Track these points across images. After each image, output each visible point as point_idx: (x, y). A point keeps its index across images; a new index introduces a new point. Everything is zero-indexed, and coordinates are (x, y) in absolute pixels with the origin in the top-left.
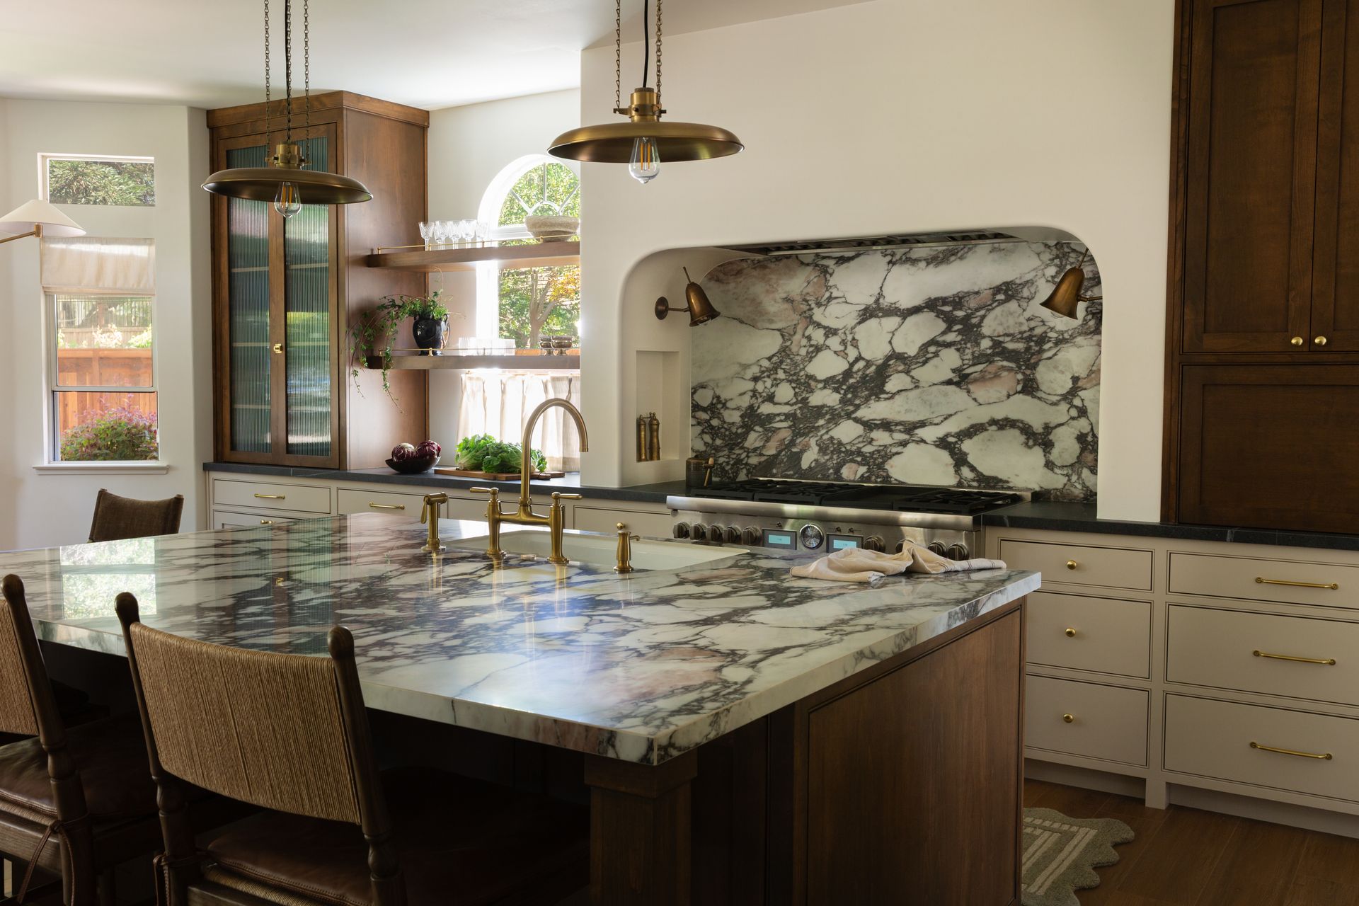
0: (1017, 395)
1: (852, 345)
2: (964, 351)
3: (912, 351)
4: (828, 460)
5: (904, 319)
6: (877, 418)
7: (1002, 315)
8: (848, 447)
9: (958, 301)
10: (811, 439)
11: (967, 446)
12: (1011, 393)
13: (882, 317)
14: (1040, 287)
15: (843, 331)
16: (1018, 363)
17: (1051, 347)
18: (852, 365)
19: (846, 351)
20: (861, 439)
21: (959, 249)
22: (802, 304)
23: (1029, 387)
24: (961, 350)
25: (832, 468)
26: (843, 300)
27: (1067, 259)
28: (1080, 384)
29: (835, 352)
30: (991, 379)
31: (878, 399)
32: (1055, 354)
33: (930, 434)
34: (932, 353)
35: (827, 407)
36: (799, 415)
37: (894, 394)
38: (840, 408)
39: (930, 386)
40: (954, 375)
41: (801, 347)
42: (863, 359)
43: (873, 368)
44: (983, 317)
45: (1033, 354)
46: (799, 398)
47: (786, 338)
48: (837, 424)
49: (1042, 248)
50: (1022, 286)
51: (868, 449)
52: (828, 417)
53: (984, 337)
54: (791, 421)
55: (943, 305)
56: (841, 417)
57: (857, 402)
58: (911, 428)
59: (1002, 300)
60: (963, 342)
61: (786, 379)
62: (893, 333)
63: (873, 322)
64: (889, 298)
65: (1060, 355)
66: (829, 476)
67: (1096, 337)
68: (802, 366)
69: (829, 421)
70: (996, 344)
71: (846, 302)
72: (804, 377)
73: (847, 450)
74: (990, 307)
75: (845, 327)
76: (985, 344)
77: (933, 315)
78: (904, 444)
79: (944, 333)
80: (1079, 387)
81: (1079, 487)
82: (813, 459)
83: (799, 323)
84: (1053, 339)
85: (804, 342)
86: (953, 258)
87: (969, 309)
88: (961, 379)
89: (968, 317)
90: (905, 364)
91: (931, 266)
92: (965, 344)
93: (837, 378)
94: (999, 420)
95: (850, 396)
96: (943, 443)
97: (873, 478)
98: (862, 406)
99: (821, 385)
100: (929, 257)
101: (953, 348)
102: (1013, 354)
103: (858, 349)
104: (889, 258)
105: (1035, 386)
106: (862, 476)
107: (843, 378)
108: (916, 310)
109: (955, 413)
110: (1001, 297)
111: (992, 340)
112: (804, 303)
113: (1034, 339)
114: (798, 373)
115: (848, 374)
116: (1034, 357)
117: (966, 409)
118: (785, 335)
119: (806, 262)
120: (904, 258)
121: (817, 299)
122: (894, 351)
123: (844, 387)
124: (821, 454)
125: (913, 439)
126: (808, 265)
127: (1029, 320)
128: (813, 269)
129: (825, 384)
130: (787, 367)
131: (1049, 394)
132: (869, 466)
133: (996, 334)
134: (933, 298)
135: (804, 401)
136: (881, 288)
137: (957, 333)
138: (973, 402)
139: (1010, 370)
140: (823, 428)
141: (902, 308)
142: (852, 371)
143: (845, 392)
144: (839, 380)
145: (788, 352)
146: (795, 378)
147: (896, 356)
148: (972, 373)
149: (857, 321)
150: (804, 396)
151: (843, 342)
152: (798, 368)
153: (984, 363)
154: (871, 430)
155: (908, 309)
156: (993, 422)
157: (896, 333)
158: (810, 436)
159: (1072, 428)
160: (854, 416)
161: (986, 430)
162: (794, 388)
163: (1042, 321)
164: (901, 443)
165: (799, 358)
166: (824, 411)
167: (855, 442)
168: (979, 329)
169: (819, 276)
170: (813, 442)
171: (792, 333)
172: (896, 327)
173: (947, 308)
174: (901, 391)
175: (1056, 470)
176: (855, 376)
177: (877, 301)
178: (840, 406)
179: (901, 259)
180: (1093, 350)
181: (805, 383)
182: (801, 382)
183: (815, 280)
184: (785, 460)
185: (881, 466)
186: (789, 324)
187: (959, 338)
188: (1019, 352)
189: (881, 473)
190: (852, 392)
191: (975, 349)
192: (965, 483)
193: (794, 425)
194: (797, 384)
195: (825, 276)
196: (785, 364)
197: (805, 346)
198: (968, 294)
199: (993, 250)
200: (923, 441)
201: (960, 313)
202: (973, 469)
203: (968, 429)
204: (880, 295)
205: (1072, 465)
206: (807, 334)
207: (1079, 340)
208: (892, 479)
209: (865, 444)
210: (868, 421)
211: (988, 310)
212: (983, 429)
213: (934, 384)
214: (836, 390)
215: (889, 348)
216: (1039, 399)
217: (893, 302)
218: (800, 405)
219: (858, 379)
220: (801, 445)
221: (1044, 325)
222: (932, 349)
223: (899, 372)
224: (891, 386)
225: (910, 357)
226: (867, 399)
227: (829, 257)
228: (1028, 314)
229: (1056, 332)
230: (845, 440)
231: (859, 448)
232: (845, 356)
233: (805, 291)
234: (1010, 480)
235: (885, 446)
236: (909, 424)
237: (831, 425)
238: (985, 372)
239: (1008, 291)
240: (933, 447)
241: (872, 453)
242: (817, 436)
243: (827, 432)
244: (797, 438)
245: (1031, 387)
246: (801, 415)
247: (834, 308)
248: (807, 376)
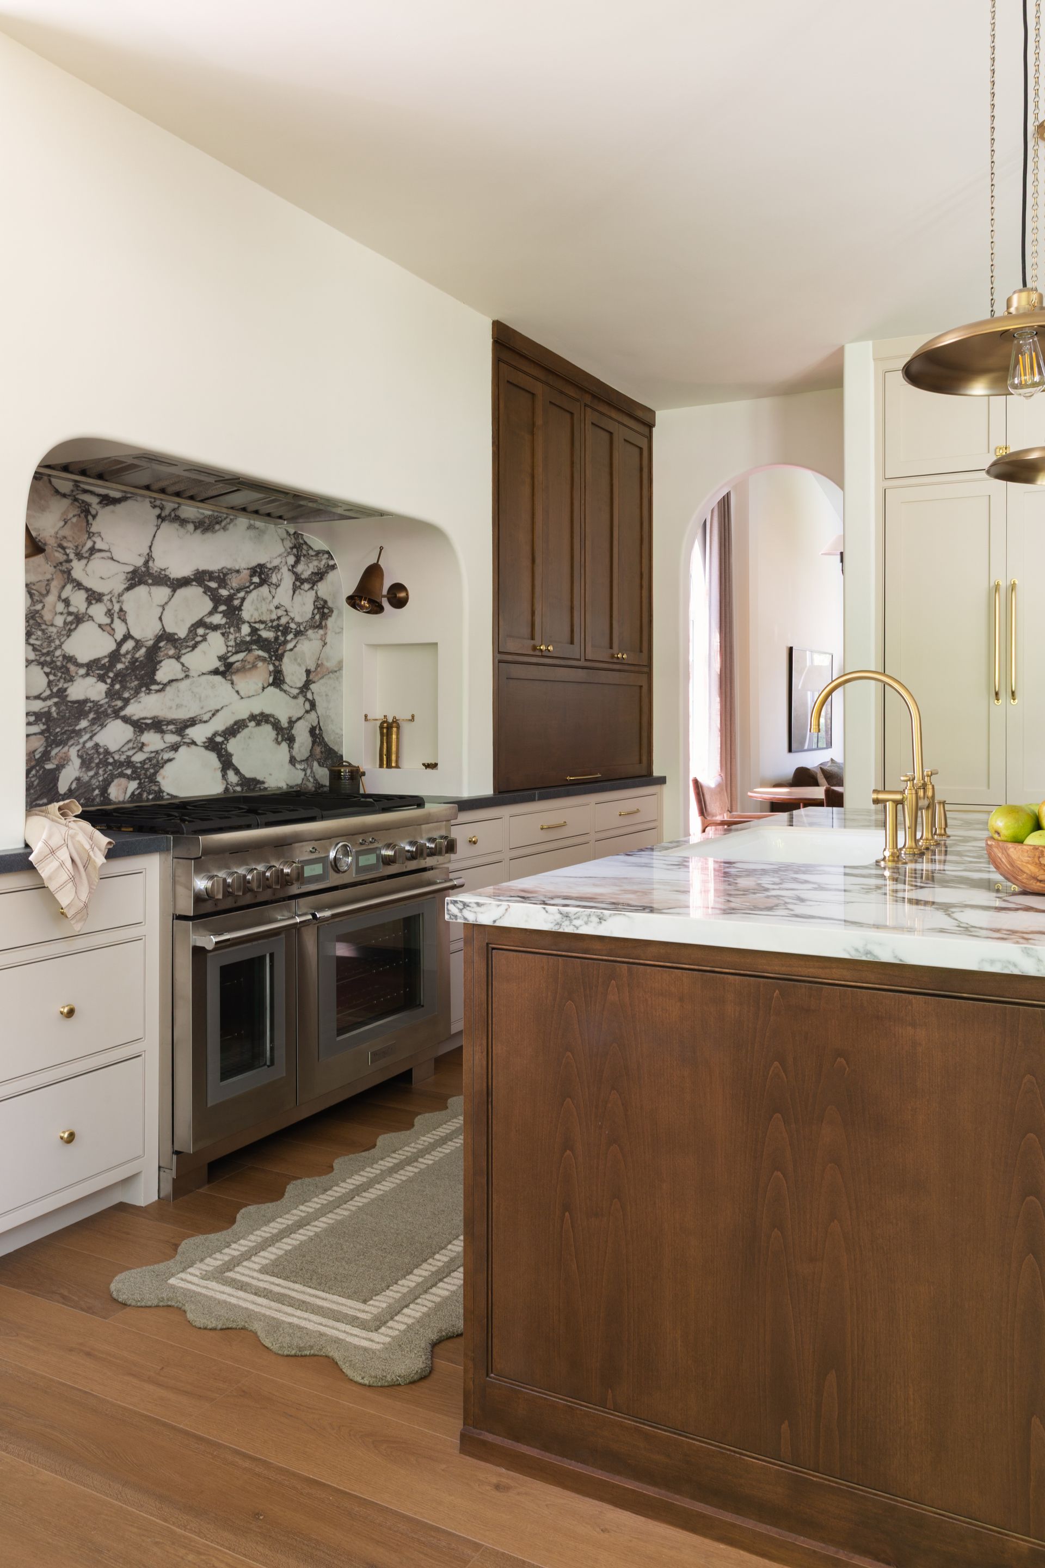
0: (269, 687)
1: (119, 618)
2: (228, 636)
3: (182, 633)
4: (92, 777)
5: (174, 591)
6: (149, 715)
7: (257, 599)
8: (117, 757)
9: (222, 577)
10: (71, 749)
11: (233, 746)
12: (266, 685)
13: (151, 585)
14: (284, 576)
15: (108, 597)
16: (270, 654)
17: (292, 639)
18: (120, 644)
19: (113, 626)
20: (130, 745)
21: (223, 518)
22: (56, 551)
23: (278, 680)
24: (226, 635)
25: (97, 787)
26: (108, 554)
27: (301, 551)
28: (311, 677)
29: (100, 626)
30: (250, 669)
31: (149, 691)
32: (295, 646)
33: (199, 733)
34: (201, 636)
35: (91, 702)
36: (55, 715)
37: (165, 685)
38: (106, 703)
39: (199, 676)
40: (220, 663)
41: (56, 614)
42: (132, 638)
43: (143, 651)
44: (243, 599)
45: (280, 645)
46: (55, 690)
47: (36, 598)
48: (103, 726)
49: (285, 535)
50: (271, 571)
51: (139, 758)
52: (91, 716)
53: (244, 622)
54: (44, 724)
55: (209, 581)
56: (107, 715)
57: (126, 695)
58: (182, 726)
59: (257, 583)
60: (227, 626)
61: (36, 660)
62: (163, 607)
63: (141, 590)
64: (158, 564)
65: (299, 646)
66: (94, 800)
67: (321, 632)
68: (57, 642)
69: (93, 722)
70: (254, 631)
71: (112, 559)
72: (60, 658)
73: (115, 761)
74: (248, 590)
75: (111, 592)
76: (245, 629)
77: (201, 590)
78: (175, 748)
79: (211, 613)
80: (310, 680)
81: (311, 780)
82: (73, 778)
83: (53, 579)
84: (293, 630)
85: (60, 607)
86: (217, 527)
87: (232, 588)
88: (226, 670)
89: (231, 598)
90: (176, 648)
91: (199, 531)
92: (229, 628)
93: (103, 662)
94: (256, 715)
95: (117, 687)
96: (212, 745)
97: (145, 795)
98: (132, 701)
99: (82, 671)
100: (197, 521)
101: (219, 631)
102: (266, 643)
103: (126, 623)
104: (157, 511)
105: (282, 678)
106: (133, 793)
107: (109, 661)
108: (184, 582)
109: (222, 708)
110: (256, 580)
111: (250, 626)
112: (59, 549)
113: (281, 628)
114: (52, 651)
115: (115, 656)
116: (281, 648)
117: (231, 703)
118: (34, 594)
119: (62, 490)
120: (173, 515)
121: (77, 547)
122: (164, 630)
123: (111, 675)
124: (84, 769)
125: (185, 740)
126: (64, 496)
127: (277, 608)
128: (72, 504)
129: (88, 670)
130: (38, 643)
131: (291, 687)
132: (140, 780)
133: (253, 620)
134: (201, 569)
135: (61, 693)
136: (150, 547)
137: (222, 615)
138: (236, 694)
139: (264, 660)
140: (86, 733)
141: (172, 576)
142: (119, 653)
143: (112, 681)
144: (104, 665)
145: (39, 620)
146: (48, 659)
147: (166, 637)
148: (235, 663)
149: (127, 585)
150: (60, 686)
151: (109, 613)
152: (53, 645)
153: (244, 651)
154: (142, 732)
155: (178, 580)
156: (253, 717)
157: (167, 608)
158: (70, 743)
159: (307, 721)
160: (122, 713)
161: (247, 726)
162: (47, 674)
163: (286, 611)
164: (172, 746)
165: (54, 630)
166: (87, 708)
167: (123, 750)
168: (240, 613)
169: (79, 515)
170: (73, 752)
171: (45, 592)
172: (166, 600)
173: (213, 585)
174: (172, 681)
175: (298, 766)
176: (123, 660)
177: (146, 563)
178: (107, 700)
179: (170, 515)
180: (320, 643)
181: (63, 666)
182: (57, 666)
183: (74, 520)
184: (36, 783)
185: (152, 779)
186: (41, 578)
187: (224, 621)
188: (270, 641)
189: (153, 787)
190: (120, 682)
191: (237, 635)
192: (231, 788)
193: (47, 730)
194: (52, 668)
195: (86, 517)
196: (33, 637)
197: (61, 614)
198: (231, 571)
199: (250, 527)
200: (194, 743)
201: (224, 592)
202: (237, 772)
203: (232, 726)
204: (149, 557)
205: (307, 759)
206: (64, 596)
207: (310, 632)
208: (165, 794)
209: (134, 751)
210: (138, 720)
211: (247, 593)
212: (244, 726)
213: (203, 674)
214: (102, 678)
215: (160, 626)
216: (285, 691)
217: (163, 568)
218: (56, 700)
219: (127, 664)
220: (57, 758)
221: (287, 614)
222: (201, 631)
223: (170, 657)
224: (162, 675)
225: (180, 639)
226: (137, 692)
227: (92, 493)
228: (276, 602)
229: (295, 623)
230: (112, 748)
231: (129, 757)
232: (112, 632)
233: (61, 533)
234: (265, 780)
235: (157, 752)
236: (180, 723)
237: (96, 728)
238: (245, 661)
239: (261, 574)
240: (203, 749)
241: (143, 763)
242: (78, 743)
243: (91, 738)
244: (52, 749)
245: (279, 679)
246: (57, 714)
247: (98, 565)
248: (64, 657)
